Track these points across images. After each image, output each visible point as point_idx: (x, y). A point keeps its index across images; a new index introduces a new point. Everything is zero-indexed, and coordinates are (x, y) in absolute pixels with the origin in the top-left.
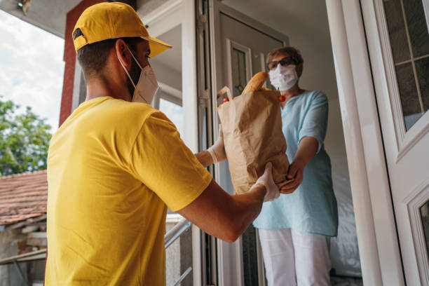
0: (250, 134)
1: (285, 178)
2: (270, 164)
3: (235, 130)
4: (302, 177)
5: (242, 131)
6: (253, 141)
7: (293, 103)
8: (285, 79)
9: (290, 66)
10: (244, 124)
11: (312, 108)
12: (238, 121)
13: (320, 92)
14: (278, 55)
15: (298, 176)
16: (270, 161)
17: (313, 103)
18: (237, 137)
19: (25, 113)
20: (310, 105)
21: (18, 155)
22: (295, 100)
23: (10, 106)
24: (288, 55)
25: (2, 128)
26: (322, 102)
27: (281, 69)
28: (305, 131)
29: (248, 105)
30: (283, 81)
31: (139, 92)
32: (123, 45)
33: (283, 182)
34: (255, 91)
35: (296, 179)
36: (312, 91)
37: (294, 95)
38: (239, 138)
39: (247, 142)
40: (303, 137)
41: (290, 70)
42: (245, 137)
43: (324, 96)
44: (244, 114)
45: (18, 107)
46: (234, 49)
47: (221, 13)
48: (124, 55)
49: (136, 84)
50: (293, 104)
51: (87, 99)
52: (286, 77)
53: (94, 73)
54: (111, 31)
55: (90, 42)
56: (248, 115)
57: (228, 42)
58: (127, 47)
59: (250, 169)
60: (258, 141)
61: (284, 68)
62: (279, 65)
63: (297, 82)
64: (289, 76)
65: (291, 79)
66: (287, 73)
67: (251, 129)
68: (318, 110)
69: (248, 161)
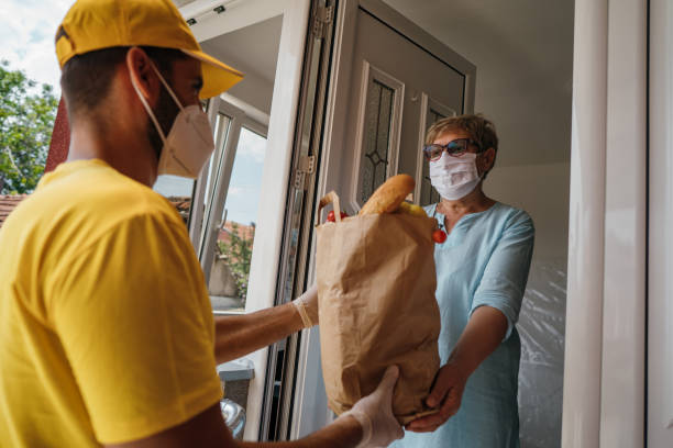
0: (360, 302)
1: (419, 403)
2: (394, 371)
3: (334, 287)
4: (457, 405)
5: (346, 291)
6: (362, 318)
7: (470, 224)
8: (453, 182)
9: (466, 154)
10: (354, 277)
11: (503, 245)
12: (343, 269)
13: (524, 212)
14: (446, 133)
15: (450, 401)
16: (397, 365)
17: (508, 234)
18: (334, 301)
19: (41, 96)
20: (500, 237)
21: (24, 160)
22: (474, 220)
23: (18, 79)
24: (462, 135)
25: (3, 115)
26: (523, 235)
27: (447, 161)
28: (485, 294)
29: (366, 239)
30: (450, 184)
31: (172, 151)
32: (142, 61)
33: (413, 413)
34: (384, 212)
35: (444, 409)
36: (509, 207)
37: (471, 210)
38: (337, 305)
39: (350, 319)
40: (479, 306)
41: (465, 164)
42: (349, 306)
43: (530, 222)
44: (355, 257)
45: (30, 84)
46: (374, 81)
47: (360, 7)
48: (143, 78)
49: (166, 134)
50: (469, 228)
51: (70, 156)
52: (455, 177)
53: (84, 109)
54: (120, 31)
55: (80, 50)
56: (363, 259)
57: (367, 66)
58: (151, 64)
59: (348, 377)
60: (373, 320)
61: (454, 160)
62: (444, 153)
63: (480, 184)
64: (461, 175)
65: (465, 181)
66: (457, 170)
67: (364, 290)
68: (514, 251)
69: (346, 358)
